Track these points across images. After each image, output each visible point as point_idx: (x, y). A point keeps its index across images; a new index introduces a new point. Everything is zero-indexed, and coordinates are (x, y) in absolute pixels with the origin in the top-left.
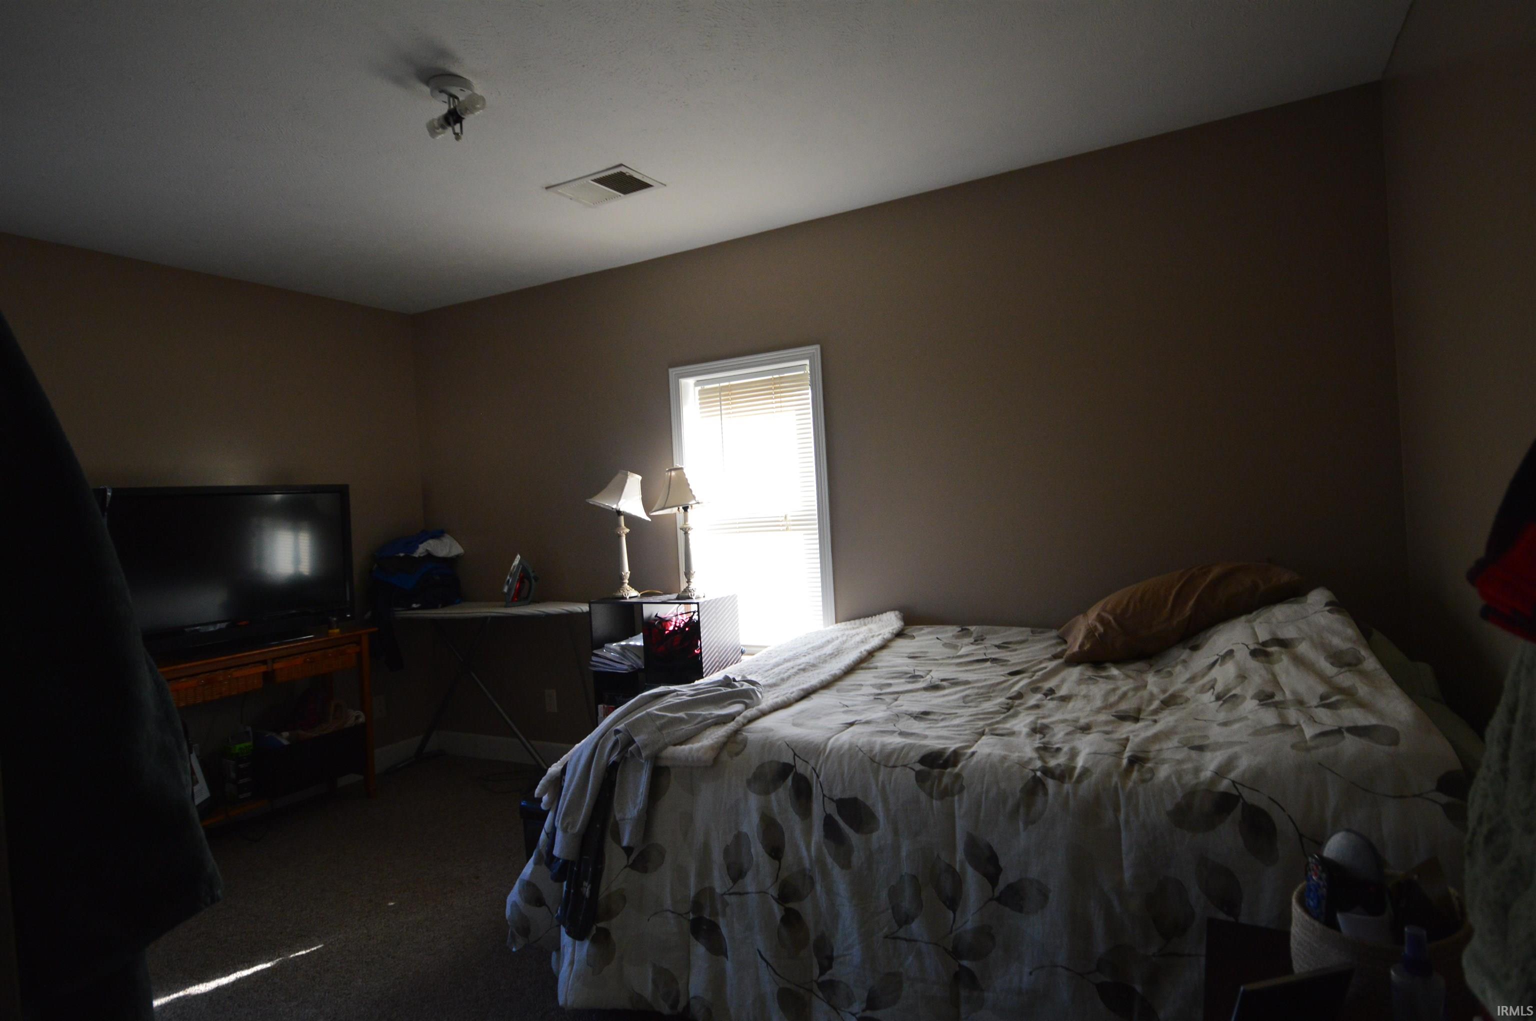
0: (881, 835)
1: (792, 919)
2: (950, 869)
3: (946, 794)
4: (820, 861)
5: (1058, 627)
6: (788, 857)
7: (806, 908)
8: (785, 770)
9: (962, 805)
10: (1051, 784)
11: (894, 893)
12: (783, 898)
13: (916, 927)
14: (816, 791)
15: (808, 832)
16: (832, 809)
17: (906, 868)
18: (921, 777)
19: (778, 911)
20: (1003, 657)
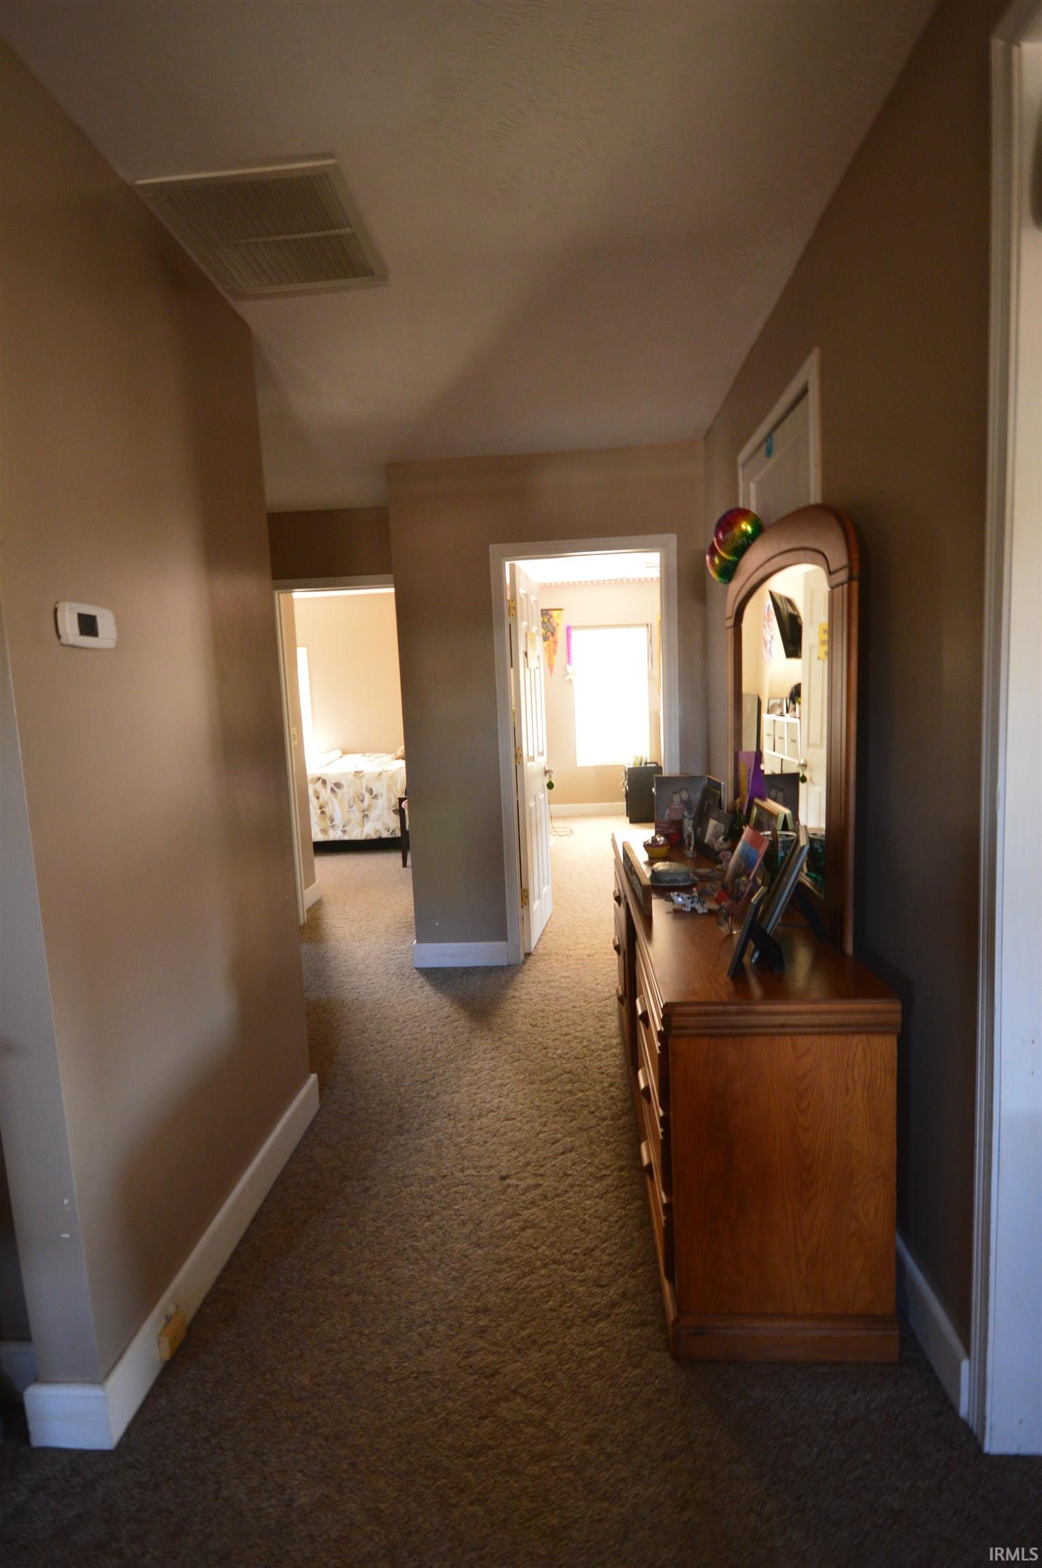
0: (345, 789)
1: (323, 813)
2: (362, 794)
3: (361, 778)
4: (330, 798)
5: (394, 752)
6: (321, 799)
7: (326, 810)
8: (319, 779)
9: (364, 780)
10: (384, 773)
11: (349, 802)
12: (320, 808)
13: (354, 808)
14: (327, 782)
15: (326, 792)
16: (333, 786)
17: (351, 795)
18: (355, 775)
19: (319, 811)
20: (383, 757)
